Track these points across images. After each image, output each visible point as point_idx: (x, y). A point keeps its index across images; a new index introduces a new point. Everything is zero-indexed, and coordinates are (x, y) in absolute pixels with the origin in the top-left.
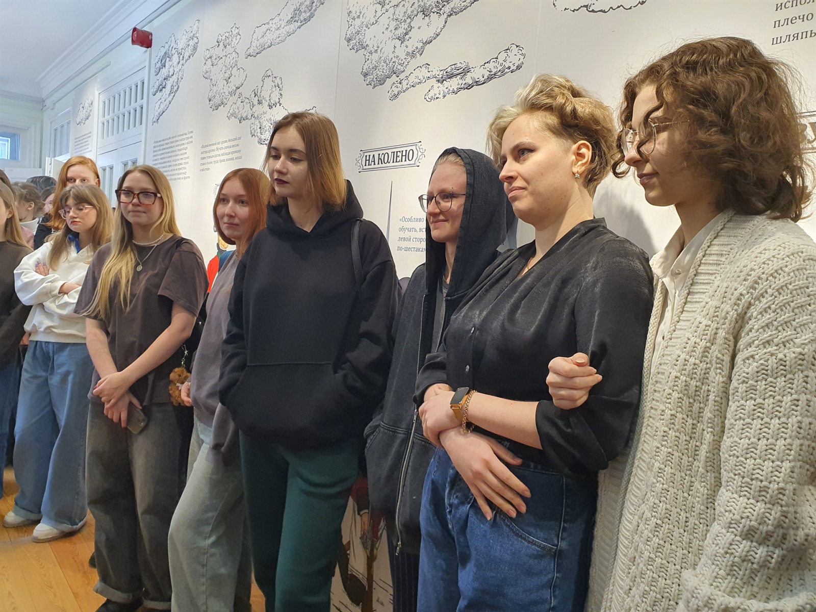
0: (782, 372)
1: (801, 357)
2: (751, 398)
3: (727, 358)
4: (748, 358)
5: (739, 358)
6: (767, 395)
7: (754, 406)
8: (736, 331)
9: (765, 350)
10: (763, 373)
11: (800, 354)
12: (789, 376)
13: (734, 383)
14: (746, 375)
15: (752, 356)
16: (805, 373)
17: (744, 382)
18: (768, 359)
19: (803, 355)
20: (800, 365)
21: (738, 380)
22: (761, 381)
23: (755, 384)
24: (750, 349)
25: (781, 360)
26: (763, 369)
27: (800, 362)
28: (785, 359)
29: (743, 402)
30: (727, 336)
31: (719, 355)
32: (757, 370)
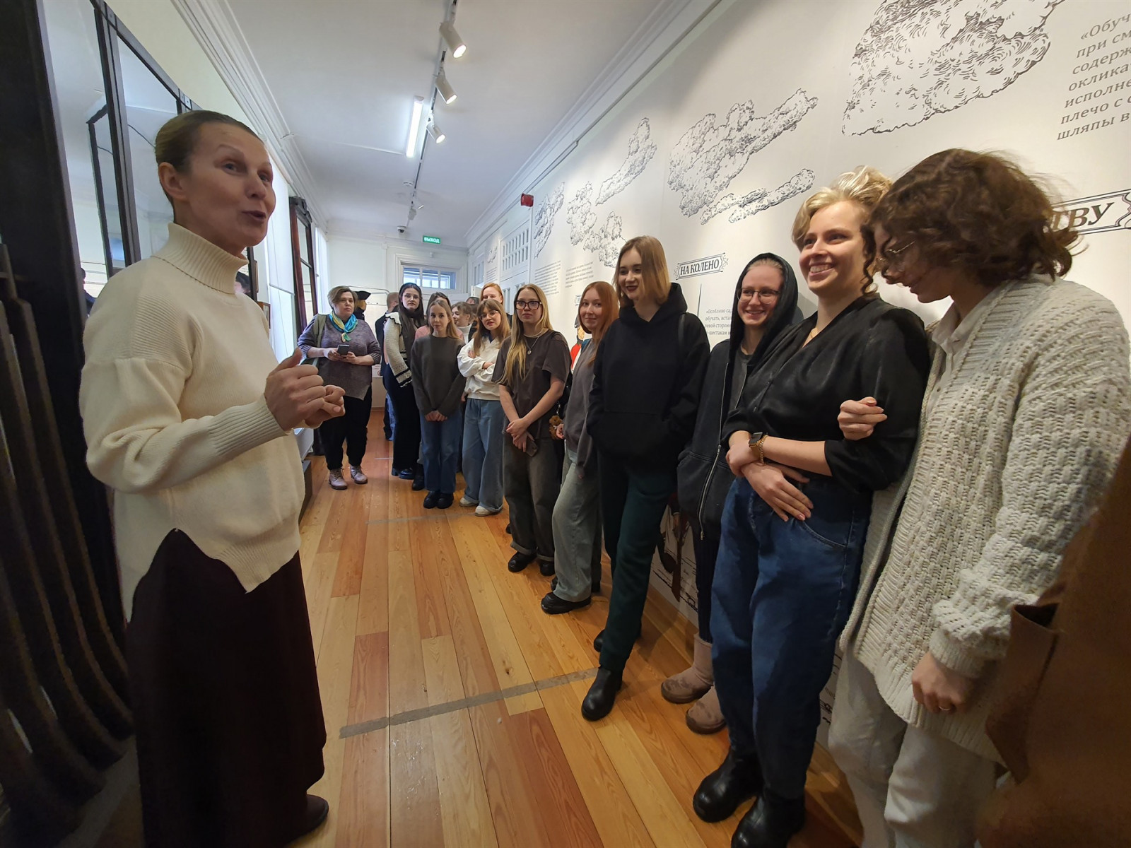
0: (1071, 409)
1: (1093, 395)
2: (1037, 432)
3: (1010, 403)
4: (1034, 399)
5: (1024, 401)
6: (1055, 429)
7: (1041, 438)
8: (1021, 379)
9: (1053, 392)
10: (1051, 410)
11: (1092, 392)
12: (1079, 412)
13: (1019, 421)
14: (1033, 414)
15: (1039, 398)
16: (1096, 409)
17: (1030, 419)
18: (1056, 399)
19: (1094, 393)
20: (1090, 402)
21: (1023, 418)
22: (1048, 417)
23: (1042, 420)
24: (1036, 392)
25: (1070, 399)
26: (1051, 408)
27: (1091, 400)
28: (1074, 398)
29: (1028, 436)
30: (1012, 384)
31: (1003, 400)
32: (1044, 408)
